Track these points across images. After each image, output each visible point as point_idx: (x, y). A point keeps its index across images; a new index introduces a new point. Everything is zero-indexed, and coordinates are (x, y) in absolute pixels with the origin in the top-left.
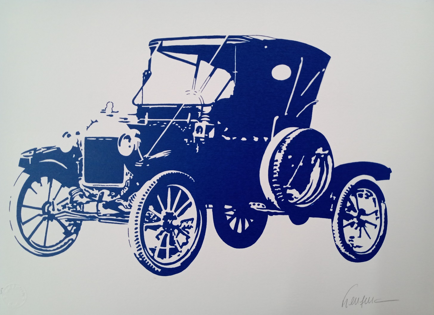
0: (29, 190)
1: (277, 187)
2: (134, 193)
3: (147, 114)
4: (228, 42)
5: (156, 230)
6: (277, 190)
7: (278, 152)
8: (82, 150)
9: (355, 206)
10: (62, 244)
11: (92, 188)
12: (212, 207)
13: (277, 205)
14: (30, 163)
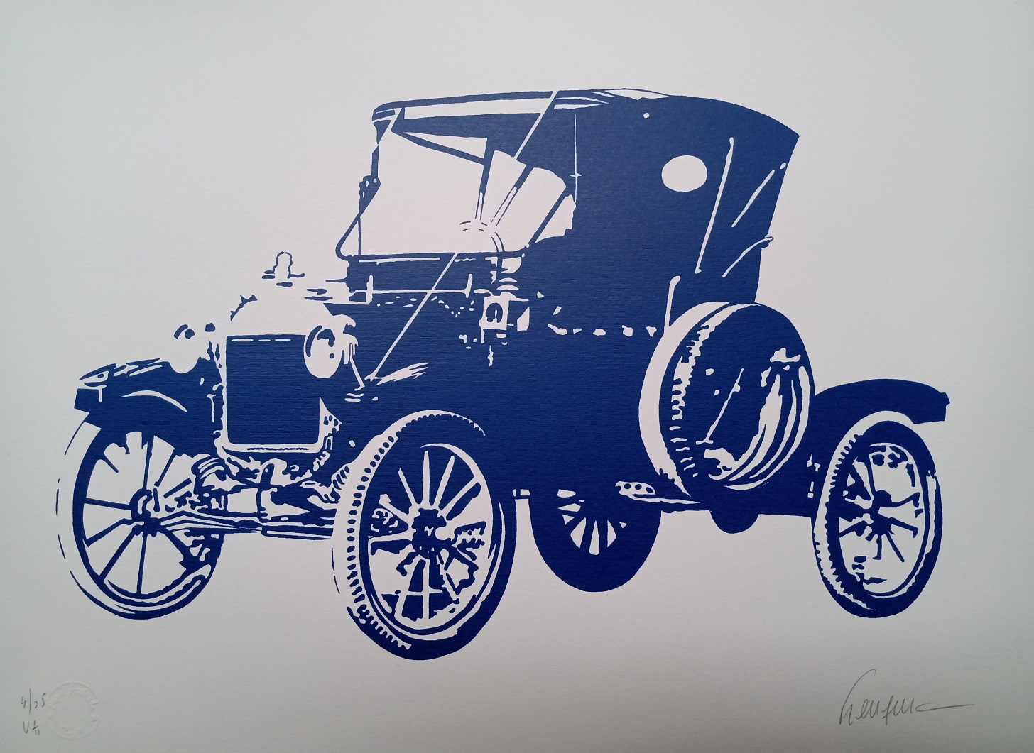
0: (100, 463)
1: (680, 445)
2: (344, 466)
3: (371, 277)
4: (557, 107)
5: (398, 553)
6: (681, 450)
7: (682, 362)
8: (220, 366)
9: (867, 485)
10: (180, 587)
11: (244, 456)
12: (529, 494)
13: (681, 487)
14: (101, 400)
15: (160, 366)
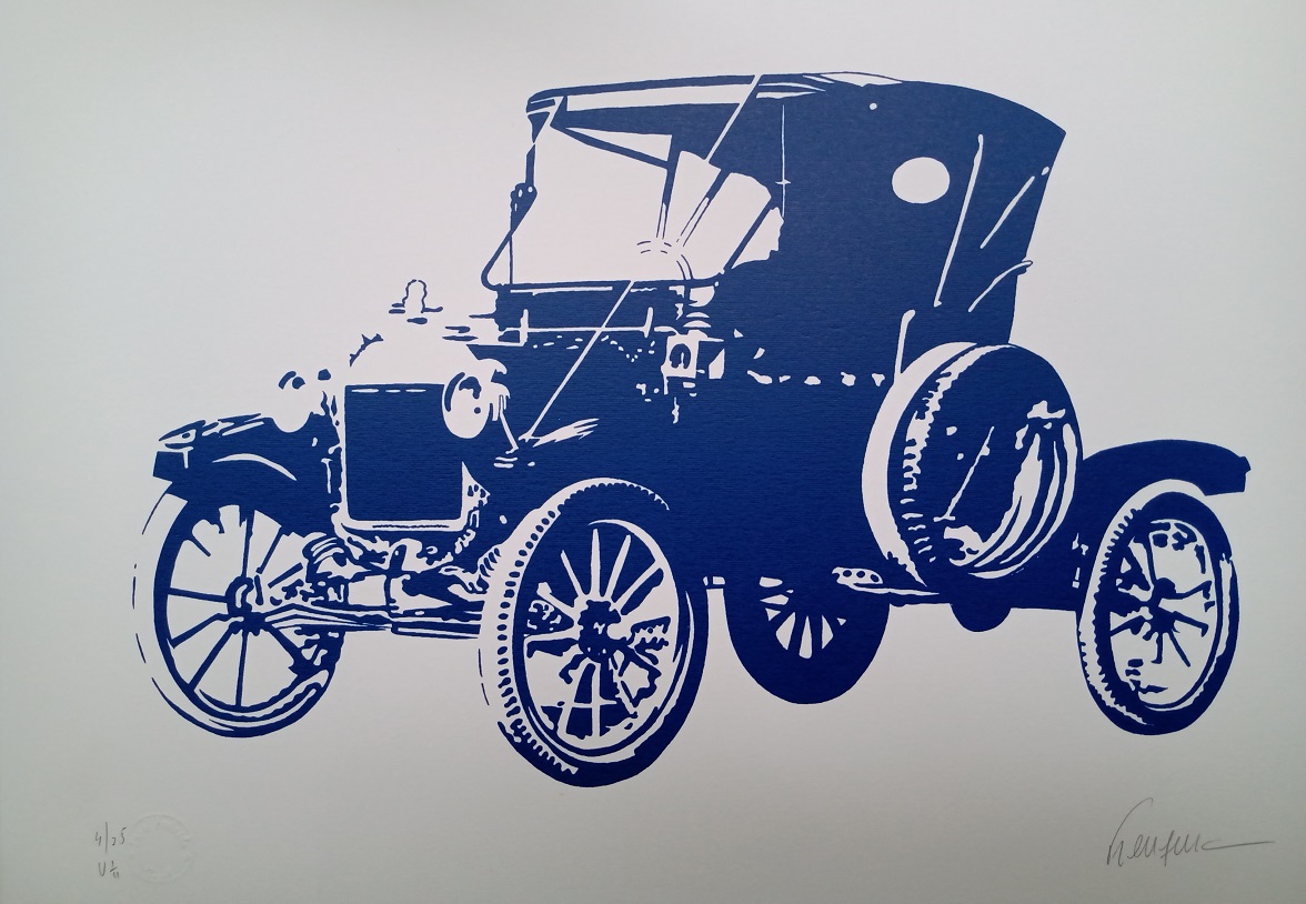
0: (187, 545)
1: (914, 522)
2: (493, 548)
3: (526, 312)
4: (760, 95)
5: (561, 655)
6: (915, 529)
7: (917, 418)
8: (337, 423)
9: (1146, 572)
10: (289, 698)
11: (369, 536)
12: (724, 583)
13: (915, 574)
14: (186, 466)
15: (262, 423)
